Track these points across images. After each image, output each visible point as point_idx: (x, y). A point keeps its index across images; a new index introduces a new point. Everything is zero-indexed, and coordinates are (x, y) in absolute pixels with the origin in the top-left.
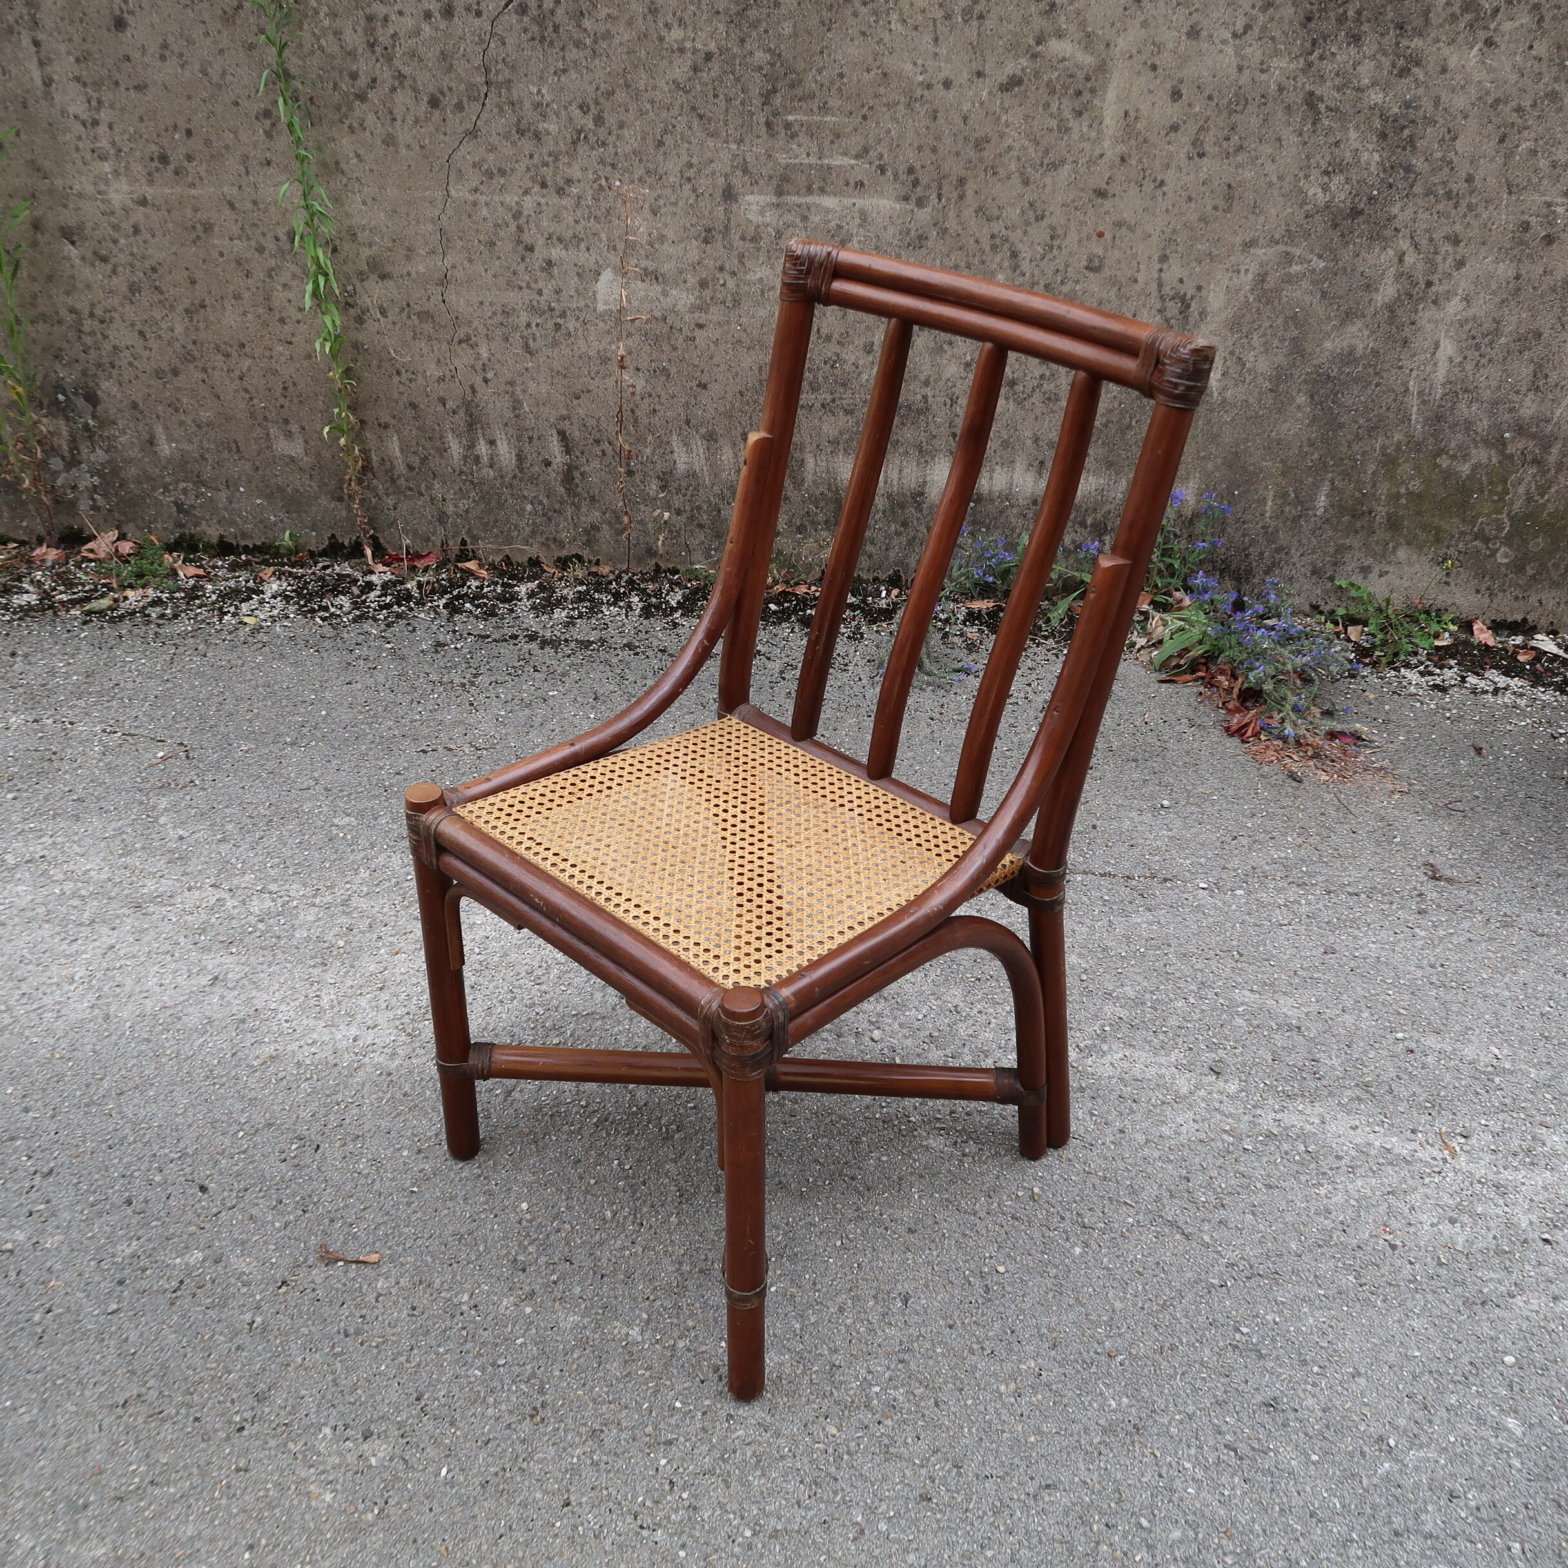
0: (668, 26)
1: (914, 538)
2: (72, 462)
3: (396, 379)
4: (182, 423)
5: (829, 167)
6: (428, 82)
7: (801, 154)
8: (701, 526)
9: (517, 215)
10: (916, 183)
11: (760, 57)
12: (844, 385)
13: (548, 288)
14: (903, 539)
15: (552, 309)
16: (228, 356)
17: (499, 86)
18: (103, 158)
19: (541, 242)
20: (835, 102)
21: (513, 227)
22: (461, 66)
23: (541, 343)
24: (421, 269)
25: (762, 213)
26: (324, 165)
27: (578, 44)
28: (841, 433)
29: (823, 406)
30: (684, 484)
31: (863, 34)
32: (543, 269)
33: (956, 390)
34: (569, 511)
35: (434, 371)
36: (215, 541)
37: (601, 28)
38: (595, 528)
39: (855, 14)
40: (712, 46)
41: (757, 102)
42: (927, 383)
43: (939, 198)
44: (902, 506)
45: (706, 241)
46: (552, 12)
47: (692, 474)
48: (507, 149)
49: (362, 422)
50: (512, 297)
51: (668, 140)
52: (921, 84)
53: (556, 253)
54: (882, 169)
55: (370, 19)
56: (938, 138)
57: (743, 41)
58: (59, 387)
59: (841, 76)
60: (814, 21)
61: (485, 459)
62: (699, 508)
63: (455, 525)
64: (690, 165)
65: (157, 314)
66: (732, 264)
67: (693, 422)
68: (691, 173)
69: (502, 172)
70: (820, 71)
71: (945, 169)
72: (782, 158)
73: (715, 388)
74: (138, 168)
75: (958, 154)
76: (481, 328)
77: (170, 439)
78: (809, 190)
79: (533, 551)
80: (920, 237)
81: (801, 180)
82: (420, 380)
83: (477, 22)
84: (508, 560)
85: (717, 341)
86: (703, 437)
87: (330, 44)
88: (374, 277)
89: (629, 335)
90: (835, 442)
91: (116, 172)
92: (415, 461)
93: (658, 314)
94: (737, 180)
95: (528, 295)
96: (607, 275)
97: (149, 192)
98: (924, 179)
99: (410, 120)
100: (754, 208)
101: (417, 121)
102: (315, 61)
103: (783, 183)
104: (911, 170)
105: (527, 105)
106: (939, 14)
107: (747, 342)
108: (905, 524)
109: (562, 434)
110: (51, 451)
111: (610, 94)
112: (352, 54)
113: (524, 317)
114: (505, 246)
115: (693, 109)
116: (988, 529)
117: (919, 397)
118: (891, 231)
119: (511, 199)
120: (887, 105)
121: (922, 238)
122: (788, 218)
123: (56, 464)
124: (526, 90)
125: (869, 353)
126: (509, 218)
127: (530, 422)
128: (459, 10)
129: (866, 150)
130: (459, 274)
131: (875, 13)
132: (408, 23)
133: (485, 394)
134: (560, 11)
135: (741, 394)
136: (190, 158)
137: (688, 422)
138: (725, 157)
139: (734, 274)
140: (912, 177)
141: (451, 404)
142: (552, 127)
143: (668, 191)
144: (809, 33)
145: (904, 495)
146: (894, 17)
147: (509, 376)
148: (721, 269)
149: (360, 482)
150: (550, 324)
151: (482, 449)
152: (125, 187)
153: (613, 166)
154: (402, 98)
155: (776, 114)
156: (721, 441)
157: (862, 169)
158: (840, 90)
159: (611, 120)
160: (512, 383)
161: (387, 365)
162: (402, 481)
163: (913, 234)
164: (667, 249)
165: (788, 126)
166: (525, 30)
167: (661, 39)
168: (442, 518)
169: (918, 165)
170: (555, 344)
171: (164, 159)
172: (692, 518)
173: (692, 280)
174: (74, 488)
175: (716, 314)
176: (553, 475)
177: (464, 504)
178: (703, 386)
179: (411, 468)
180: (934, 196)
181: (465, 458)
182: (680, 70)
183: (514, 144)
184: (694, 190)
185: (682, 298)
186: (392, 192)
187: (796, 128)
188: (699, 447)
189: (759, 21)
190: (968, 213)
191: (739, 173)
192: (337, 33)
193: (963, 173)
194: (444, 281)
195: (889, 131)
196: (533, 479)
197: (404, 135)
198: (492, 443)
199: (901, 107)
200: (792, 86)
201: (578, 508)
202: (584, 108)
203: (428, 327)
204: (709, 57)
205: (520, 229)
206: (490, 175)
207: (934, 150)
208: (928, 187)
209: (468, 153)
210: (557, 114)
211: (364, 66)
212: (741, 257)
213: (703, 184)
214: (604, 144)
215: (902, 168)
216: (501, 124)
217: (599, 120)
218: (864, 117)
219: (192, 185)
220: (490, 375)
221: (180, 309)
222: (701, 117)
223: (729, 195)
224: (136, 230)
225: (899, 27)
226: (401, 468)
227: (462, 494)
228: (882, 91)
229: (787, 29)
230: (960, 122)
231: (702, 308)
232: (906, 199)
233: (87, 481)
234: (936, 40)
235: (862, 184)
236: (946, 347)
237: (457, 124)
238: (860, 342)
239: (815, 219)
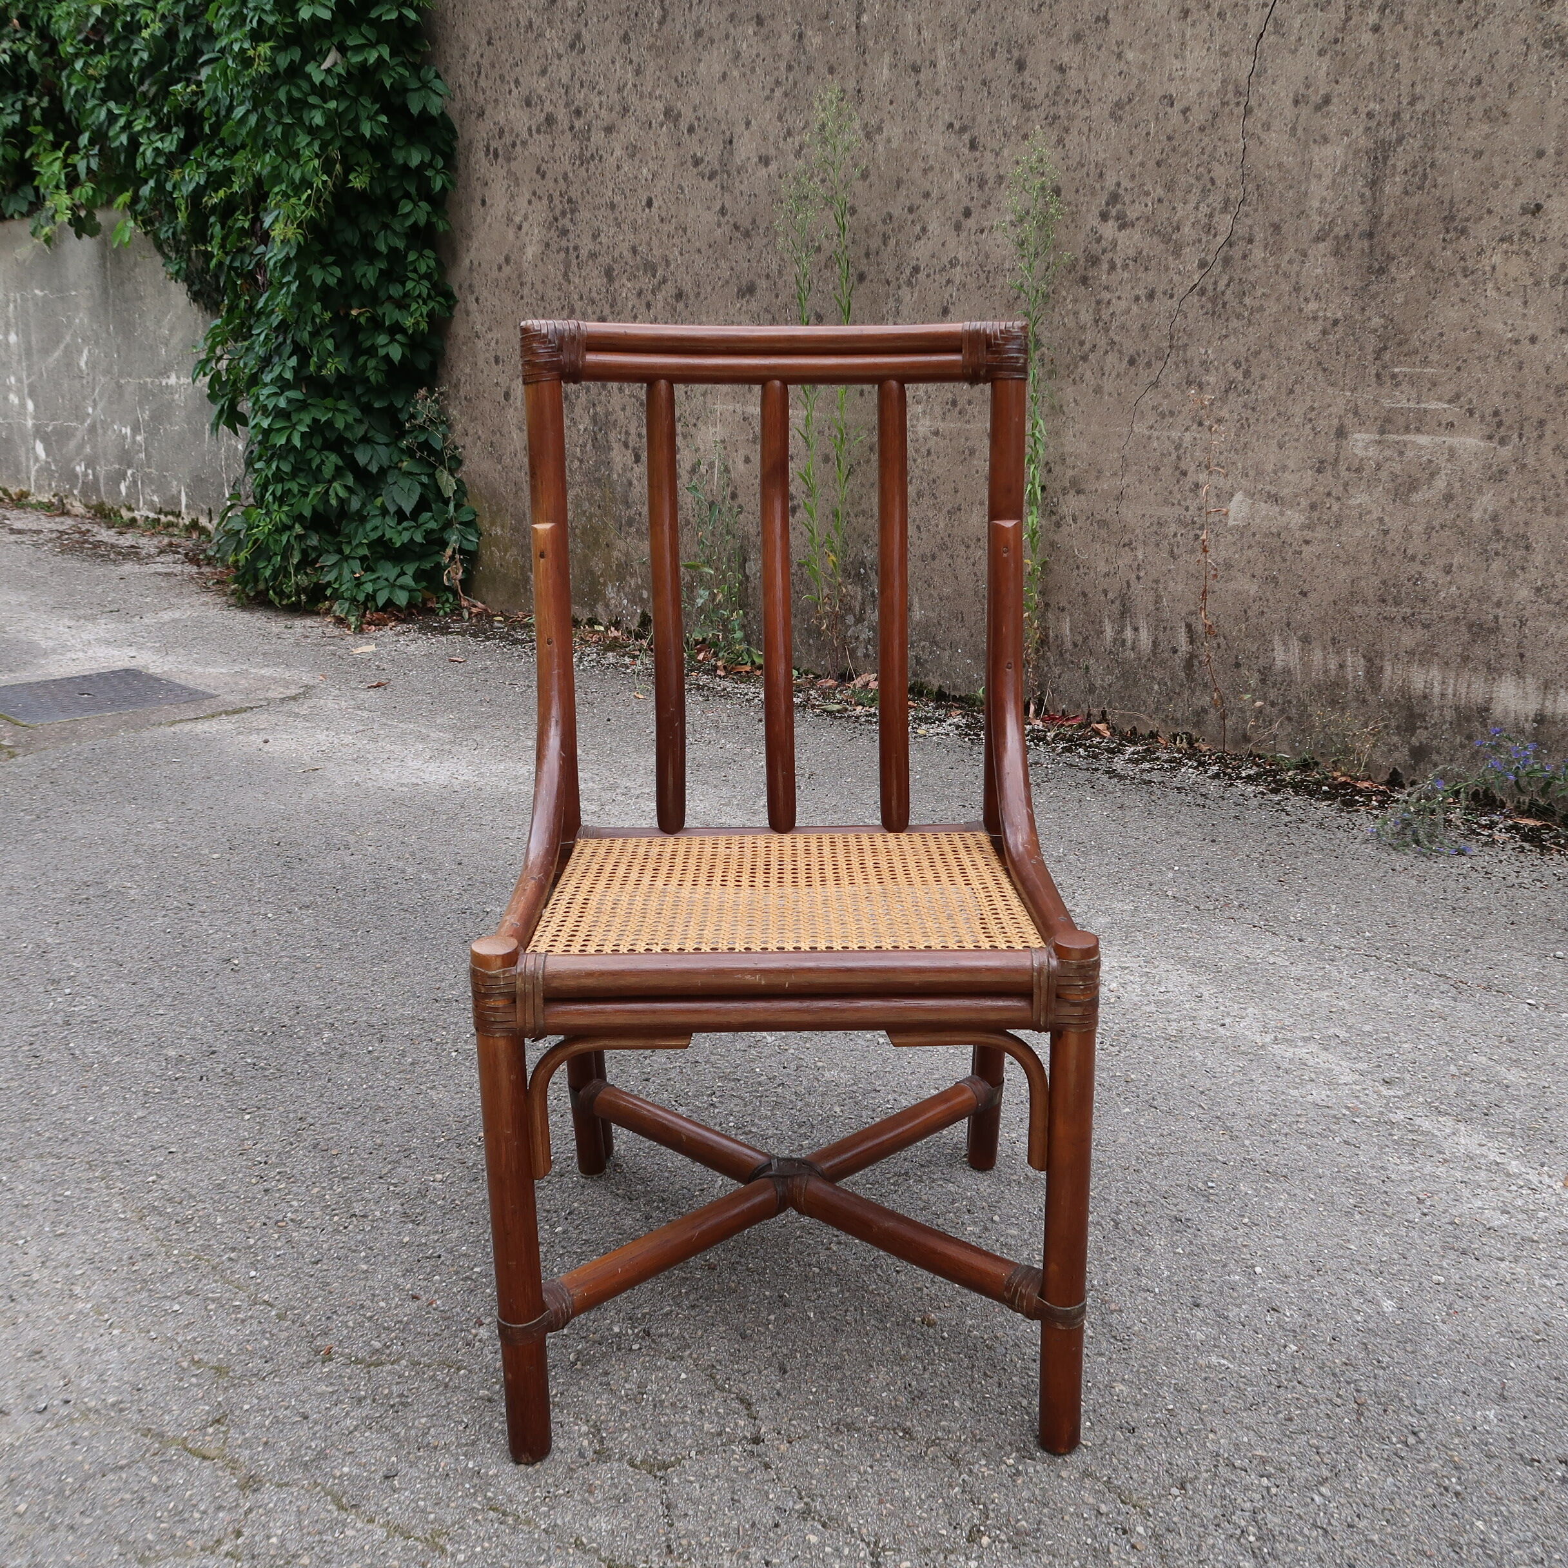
0: (1307, 300)
1: (1477, 752)
2: (859, 620)
3: (1075, 572)
4: (931, 596)
5: (1425, 411)
6: (1129, 348)
7: (1403, 399)
8: (1289, 719)
9: (1177, 448)
10: (1500, 424)
11: (1377, 321)
12: (1424, 601)
13: (1193, 505)
14: (1468, 752)
15: (1194, 523)
16: (968, 547)
17: (1179, 348)
18: (918, 403)
19: (1193, 468)
20: (1434, 357)
21: (1174, 456)
22: (1154, 335)
23: (1182, 549)
24: (1105, 486)
25: (1366, 448)
26: (1053, 407)
27: (1239, 316)
28: (1418, 645)
29: (1404, 619)
30: (1280, 680)
31: (1463, 300)
32: (1191, 490)
33: (1526, 613)
34: (1186, 694)
35: (1102, 568)
36: (935, 690)
37: (1257, 304)
38: (1205, 711)
39: (1457, 285)
40: (1339, 314)
41: (1370, 358)
42: (1498, 604)
43: (1521, 436)
44: (1468, 719)
45: (1319, 471)
46: (1223, 293)
47: (1287, 671)
48: (1177, 396)
49: (1047, 605)
50: (1167, 512)
51: (1298, 389)
52: (1510, 340)
53: (1203, 477)
54: (1471, 412)
55: (1098, 302)
56: (1522, 386)
57: (1363, 309)
58: (862, 564)
59: (1441, 335)
60: (1424, 290)
61: (1129, 643)
62: (1290, 702)
63: (1100, 696)
64: (1312, 409)
65: (930, 514)
66: (1338, 491)
67: (1293, 625)
68: (1312, 415)
69: (1172, 413)
70: (1423, 332)
71: (1528, 411)
72: (1387, 403)
73: (1313, 597)
74: (938, 410)
75: (1539, 399)
76: (1141, 537)
77: (922, 608)
78: (1407, 430)
79: (1155, 725)
80: (1500, 471)
81: (1401, 421)
82: (1092, 574)
83: (1170, 302)
84: (1134, 731)
85: (1319, 557)
86: (1300, 639)
87: (1069, 321)
88: (1072, 492)
89: (1250, 547)
90: (1411, 653)
91: (924, 412)
92: (1079, 638)
93: (1274, 530)
94: (1349, 420)
95: (1178, 511)
96: (1239, 497)
97: (941, 426)
98: (1508, 421)
99: (1114, 375)
100: (1360, 444)
101: (1118, 375)
102: (1058, 333)
103: (1386, 424)
104: (1496, 413)
105: (1196, 363)
106: (1529, 281)
107: (1344, 558)
108: (1469, 737)
109: (1189, 626)
110: (850, 610)
111: (1257, 353)
112: (1083, 328)
113: (1173, 528)
114: (1166, 471)
115: (1320, 364)
116: (1549, 751)
117: (1491, 617)
118: (1475, 465)
119: (1175, 435)
120: (1479, 358)
121: (1503, 472)
122: (1388, 453)
123: (850, 620)
124: (1197, 352)
125: (1448, 573)
126: (1172, 449)
127: (1166, 615)
128: (1159, 294)
129: (1458, 396)
130: (1131, 492)
131: (1474, 283)
132: (1123, 304)
133: (1137, 587)
134: (1229, 292)
135: (1335, 603)
136: (970, 403)
137: (1288, 625)
138: (1340, 402)
139: (1338, 499)
140: (1497, 419)
141: (1110, 595)
142: (1212, 379)
143: (1293, 429)
144: (1418, 301)
145: (1471, 709)
146: (1490, 285)
147: (1155, 576)
148: (1329, 494)
149: (1037, 651)
150: (1191, 535)
151: (1129, 634)
152: (928, 423)
153: (1253, 409)
154: (1111, 358)
155: (1384, 367)
156: (1314, 644)
157: (1453, 412)
158: (1439, 346)
159: (1256, 373)
160: (1157, 581)
161: (1071, 561)
162: (1067, 655)
163: (1494, 468)
164: (1288, 476)
165: (1394, 376)
166: (1202, 307)
167: (1301, 310)
168: (1091, 690)
169: (1502, 409)
170: (1193, 551)
171: (954, 403)
172: (1283, 711)
173: (1304, 503)
174: (857, 638)
175: (1320, 533)
176: (1178, 661)
177: (1109, 679)
178: (1304, 594)
179: (1075, 645)
180: (1516, 435)
181: (1115, 640)
182: (1312, 333)
183: (1183, 392)
184: (1314, 429)
185: (1295, 518)
186: (1094, 428)
187: (1400, 378)
188: (1295, 646)
189: (1378, 293)
190: (1546, 451)
191: (1350, 415)
192: (1076, 313)
193: (1543, 416)
194: (1120, 497)
195: (1478, 380)
196: (1162, 663)
197: (1108, 385)
198: (1136, 629)
199: (1491, 359)
200: (1400, 344)
201: (1193, 692)
202: (1237, 365)
203: (1103, 533)
204: (1336, 323)
205: (1179, 458)
206: (1163, 415)
207: (1518, 396)
208: (1511, 427)
209: (1151, 399)
210: (1217, 369)
211: (1089, 336)
212: (1346, 484)
213: (1322, 424)
214: (1248, 392)
215: (1489, 412)
216: (1176, 377)
217: (1247, 374)
218: (1459, 369)
219: (968, 422)
220: (1142, 574)
221: (945, 511)
222: (1325, 370)
223: (1341, 433)
224: (929, 453)
225: (1494, 294)
226: (1068, 645)
227: (1109, 671)
228: (1475, 346)
229: (1400, 298)
230: (1542, 371)
231: (1310, 527)
232: (1490, 438)
233: (866, 634)
234: (1526, 303)
235: (1452, 425)
236: (1518, 572)
237: (1146, 377)
238: (1440, 563)
239: (1410, 454)
